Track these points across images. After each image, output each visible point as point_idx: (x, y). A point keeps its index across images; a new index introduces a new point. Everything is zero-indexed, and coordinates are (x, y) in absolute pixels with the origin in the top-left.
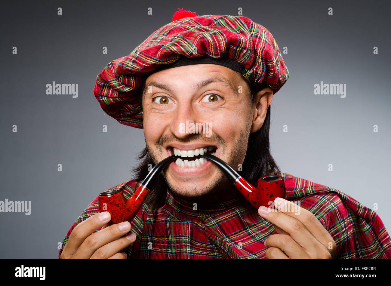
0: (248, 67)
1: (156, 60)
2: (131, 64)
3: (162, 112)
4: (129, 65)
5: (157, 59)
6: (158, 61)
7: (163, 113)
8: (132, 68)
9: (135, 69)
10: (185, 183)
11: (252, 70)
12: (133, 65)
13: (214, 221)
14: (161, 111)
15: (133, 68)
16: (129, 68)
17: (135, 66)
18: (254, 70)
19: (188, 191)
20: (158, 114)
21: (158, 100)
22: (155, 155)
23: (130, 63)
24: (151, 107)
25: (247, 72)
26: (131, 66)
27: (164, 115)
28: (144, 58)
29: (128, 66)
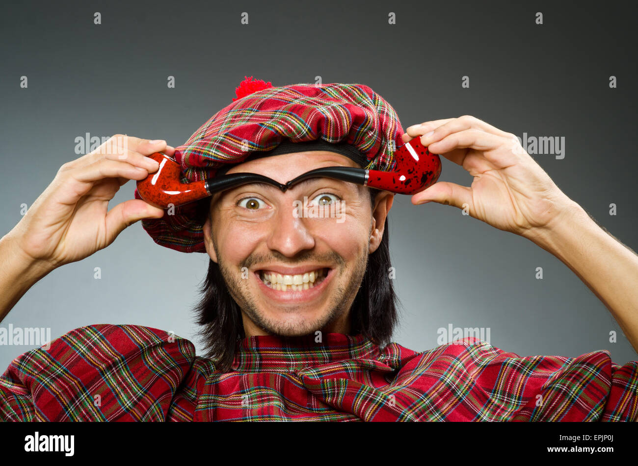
0: (371, 156)
1: (254, 146)
2: (214, 151)
3: (253, 219)
4: (211, 153)
5: (255, 144)
6: (256, 147)
7: (254, 222)
8: (214, 157)
9: (220, 158)
10: (288, 314)
11: (375, 160)
12: (216, 152)
13: (315, 371)
14: (251, 218)
15: (217, 158)
16: (210, 157)
17: (221, 154)
18: (379, 161)
19: (293, 325)
20: (246, 223)
21: (244, 204)
22: (236, 280)
23: (211, 150)
24: (234, 213)
25: (369, 163)
26: (213, 154)
27: (255, 224)
28: (234, 142)
29: (209, 155)
